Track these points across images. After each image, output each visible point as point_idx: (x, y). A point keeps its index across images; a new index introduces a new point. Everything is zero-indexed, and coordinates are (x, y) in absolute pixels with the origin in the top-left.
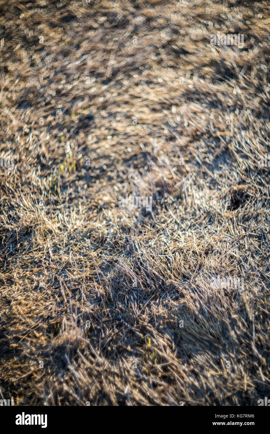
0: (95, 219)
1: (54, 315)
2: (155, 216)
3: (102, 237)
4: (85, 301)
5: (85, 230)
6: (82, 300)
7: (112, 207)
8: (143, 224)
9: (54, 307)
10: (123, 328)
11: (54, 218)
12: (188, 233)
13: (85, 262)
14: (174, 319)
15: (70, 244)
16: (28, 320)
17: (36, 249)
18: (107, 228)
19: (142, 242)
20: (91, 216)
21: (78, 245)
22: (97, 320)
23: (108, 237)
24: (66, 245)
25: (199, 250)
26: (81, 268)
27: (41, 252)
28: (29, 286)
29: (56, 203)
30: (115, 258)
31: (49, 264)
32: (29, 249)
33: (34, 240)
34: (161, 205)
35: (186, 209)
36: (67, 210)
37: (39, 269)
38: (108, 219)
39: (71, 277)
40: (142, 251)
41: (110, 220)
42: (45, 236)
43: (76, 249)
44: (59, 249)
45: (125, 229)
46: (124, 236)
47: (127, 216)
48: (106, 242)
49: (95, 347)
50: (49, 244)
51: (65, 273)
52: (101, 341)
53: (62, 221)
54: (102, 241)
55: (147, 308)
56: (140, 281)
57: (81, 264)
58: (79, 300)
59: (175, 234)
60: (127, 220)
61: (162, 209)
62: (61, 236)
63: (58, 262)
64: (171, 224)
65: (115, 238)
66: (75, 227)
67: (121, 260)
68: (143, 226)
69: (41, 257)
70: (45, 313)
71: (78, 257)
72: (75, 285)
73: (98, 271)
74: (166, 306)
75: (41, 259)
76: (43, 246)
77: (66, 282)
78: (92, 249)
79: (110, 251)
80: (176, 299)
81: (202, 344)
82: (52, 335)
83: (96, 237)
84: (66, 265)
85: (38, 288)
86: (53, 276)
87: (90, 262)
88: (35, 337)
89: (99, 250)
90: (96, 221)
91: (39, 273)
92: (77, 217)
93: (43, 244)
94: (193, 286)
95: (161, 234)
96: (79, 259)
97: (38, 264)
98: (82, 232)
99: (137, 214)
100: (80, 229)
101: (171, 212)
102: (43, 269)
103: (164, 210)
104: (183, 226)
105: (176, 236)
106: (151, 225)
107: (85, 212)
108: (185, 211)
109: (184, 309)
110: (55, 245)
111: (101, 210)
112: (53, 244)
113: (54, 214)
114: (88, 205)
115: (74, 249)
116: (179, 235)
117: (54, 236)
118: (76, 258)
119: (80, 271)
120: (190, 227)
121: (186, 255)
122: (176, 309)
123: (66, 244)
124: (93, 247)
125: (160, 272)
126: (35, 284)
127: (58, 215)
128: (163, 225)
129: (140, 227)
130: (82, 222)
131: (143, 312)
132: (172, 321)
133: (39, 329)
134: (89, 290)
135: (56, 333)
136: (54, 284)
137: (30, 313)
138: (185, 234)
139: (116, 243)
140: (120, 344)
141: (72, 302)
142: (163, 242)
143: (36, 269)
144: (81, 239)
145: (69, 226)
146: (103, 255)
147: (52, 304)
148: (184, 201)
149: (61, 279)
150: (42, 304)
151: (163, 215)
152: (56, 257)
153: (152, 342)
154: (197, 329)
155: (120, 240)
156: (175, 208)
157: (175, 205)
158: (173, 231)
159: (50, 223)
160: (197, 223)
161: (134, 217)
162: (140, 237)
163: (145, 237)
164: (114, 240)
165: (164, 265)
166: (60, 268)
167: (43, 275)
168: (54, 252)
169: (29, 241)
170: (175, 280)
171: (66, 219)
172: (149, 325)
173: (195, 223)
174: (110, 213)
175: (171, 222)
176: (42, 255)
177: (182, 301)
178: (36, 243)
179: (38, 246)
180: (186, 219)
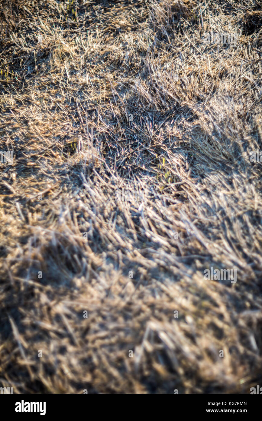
0: (111, 42)
1: (70, 135)
2: (171, 40)
3: (118, 59)
4: (101, 122)
5: (102, 53)
6: (98, 121)
7: (128, 31)
8: (159, 47)
9: (71, 127)
10: (138, 148)
11: (72, 41)
12: (203, 57)
13: (102, 84)
14: (188, 139)
15: (87, 66)
16: (45, 140)
17: (53, 71)
18: (124, 51)
19: (157, 65)
20: (108, 39)
21: (94, 68)
22: (113, 140)
23: (125, 59)
24: (83, 68)
25: (213, 74)
26: (98, 90)
27: (59, 74)
28: (46, 107)
29: (73, 26)
30: (131, 80)
31: (66, 86)
32: (47, 71)
33: (51, 63)
34: (177, 29)
35: (201, 33)
36: (84, 33)
37: (56, 90)
38: (125, 42)
39: (87, 98)
40: (157, 74)
41: (127, 43)
42: (63, 59)
43: (92, 71)
44: (76, 71)
45: (141, 52)
46: (140, 59)
47: (143, 39)
48: (122, 65)
49: (110, 166)
50: (66, 66)
51: (82, 95)
52: (116, 160)
53: (79, 44)
54: (117, 64)
55: (162, 129)
56: (156, 103)
57: (97, 85)
58: (95, 121)
59: (190, 57)
60: (143, 43)
61: (177, 34)
62: (78, 58)
63: (75, 84)
64: (187, 48)
65: (131, 61)
66: (92, 50)
67: (136, 81)
68: (158, 50)
69: (58, 79)
70: (62, 133)
71: (95, 79)
72: (91, 106)
73: (114, 92)
74: (180, 127)
75: (59, 81)
76: (60, 69)
77: (82, 103)
78: (108, 71)
79: (126, 73)
80: (191, 120)
81: (214, 165)
82: (68, 154)
83: (113, 60)
84: (83, 87)
85: (55, 109)
86: (70, 98)
87: (106, 84)
88: (53, 156)
89: (116, 73)
90: (112, 44)
91: (57, 95)
92: (94, 40)
93: (60, 66)
94: (207, 108)
95: (177, 57)
96: (96, 81)
97: (55, 85)
98: (99, 55)
99: (153, 38)
100: (97, 52)
101: (186, 36)
102: (61, 90)
103: (180, 34)
104: (199, 50)
105: (192, 59)
106: (167, 48)
107: (102, 36)
108: (200, 36)
109: (198, 130)
110: (72, 67)
111: (117, 33)
112: (70, 66)
113: (71, 37)
114: (105, 28)
115: (90, 72)
116: (194, 58)
117: (71, 58)
118: (92, 80)
119: (97, 93)
120: (205, 51)
121: (200, 78)
122: (191, 130)
123: (83, 66)
124: (109, 70)
125: (175, 94)
126: (52, 104)
127: (75, 38)
128: (179, 49)
129: (156, 50)
130: (99, 45)
131: (158, 133)
132: (186, 141)
133: (55, 148)
134: (104, 111)
135: (72, 153)
136: (71, 105)
137: (47, 133)
138: (200, 57)
139: (132, 65)
140: (134, 163)
141: (88, 122)
142: (178, 65)
143: (53, 91)
144: (98, 62)
145: (86, 49)
146: (120, 77)
147: (68, 124)
148: (200, 26)
149: (78, 100)
150: (59, 124)
151: (178, 39)
152: (73, 78)
153: (167, 162)
154: (210, 150)
155: (136, 62)
156: (191, 33)
157: (190, 29)
158: (188, 54)
159: (68, 46)
160: (212, 47)
161: (150, 40)
162: (156, 60)
163: (160, 60)
164: (130, 63)
165: (179, 88)
166: (77, 89)
167: (60, 96)
168: (72, 74)
169: (47, 64)
170: (190, 102)
171: (83, 42)
172: (164, 145)
173: (210, 47)
174: (126, 36)
175: (186, 46)
176: (59, 77)
177: (196, 122)
178: (53, 66)
179: (55, 68)
180: (201, 43)
